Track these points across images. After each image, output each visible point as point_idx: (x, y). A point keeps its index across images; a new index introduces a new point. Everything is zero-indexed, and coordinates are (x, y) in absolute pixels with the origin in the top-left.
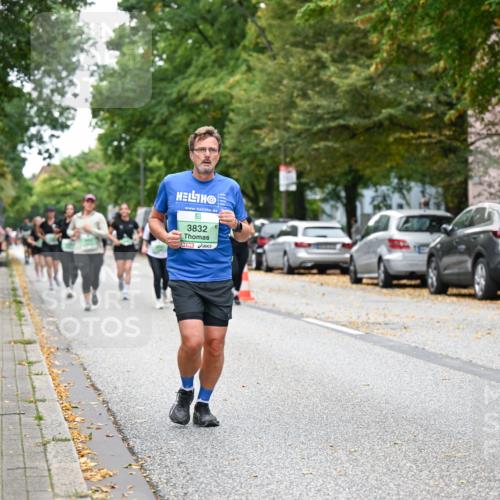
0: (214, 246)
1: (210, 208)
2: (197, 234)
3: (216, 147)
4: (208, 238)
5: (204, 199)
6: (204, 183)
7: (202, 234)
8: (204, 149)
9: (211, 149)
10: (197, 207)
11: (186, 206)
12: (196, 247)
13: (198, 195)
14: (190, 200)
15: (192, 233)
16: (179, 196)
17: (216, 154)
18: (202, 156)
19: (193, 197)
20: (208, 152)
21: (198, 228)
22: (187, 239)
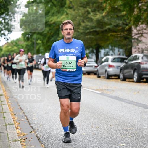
0: (75, 70)
6: (68, 44)
9: (70, 29)
10: (67, 54)
11: (63, 54)
12: (68, 71)
13: (67, 49)
14: (64, 52)
15: (66, 65)
16: (60, 51)
18: (66, 32)
19: (65, 50)
21: (68, 63)
22: (64, 68)
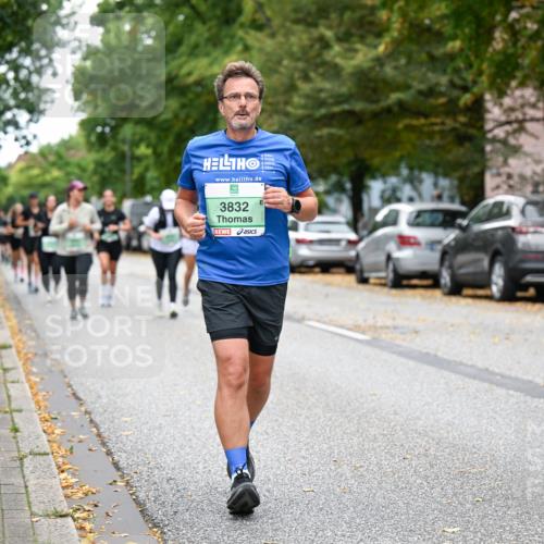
0: (261, 231)
1: (250, 175)
2: (234, 214)
3: (256, 92)
4: (250, 219)
5: (242, 164)
6: (240, 147)
7: (242, 214)
8: (237, 96)
9: (249, 96)
10: (232, 176)
11: (217, 176)
12: (234, 234)
13: (233, 160)
14: (221, 168)
15: (227, 214)
16: (207, 164)
17: (257, 101)
18: (234, 105)
19: (227, 163)
20: (243, 101)
21: (235, 207)
22: (221, 224)
